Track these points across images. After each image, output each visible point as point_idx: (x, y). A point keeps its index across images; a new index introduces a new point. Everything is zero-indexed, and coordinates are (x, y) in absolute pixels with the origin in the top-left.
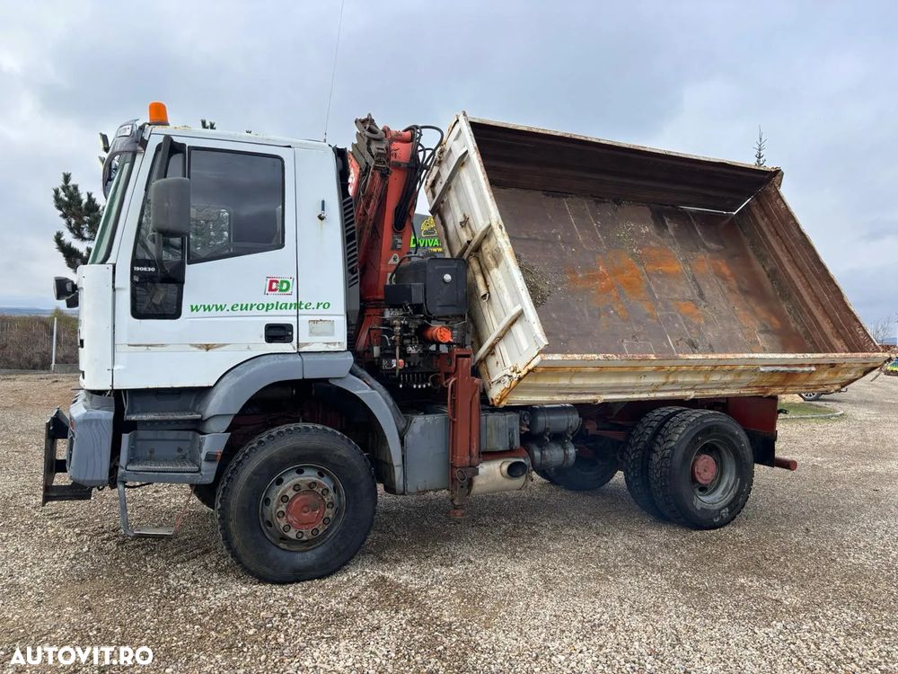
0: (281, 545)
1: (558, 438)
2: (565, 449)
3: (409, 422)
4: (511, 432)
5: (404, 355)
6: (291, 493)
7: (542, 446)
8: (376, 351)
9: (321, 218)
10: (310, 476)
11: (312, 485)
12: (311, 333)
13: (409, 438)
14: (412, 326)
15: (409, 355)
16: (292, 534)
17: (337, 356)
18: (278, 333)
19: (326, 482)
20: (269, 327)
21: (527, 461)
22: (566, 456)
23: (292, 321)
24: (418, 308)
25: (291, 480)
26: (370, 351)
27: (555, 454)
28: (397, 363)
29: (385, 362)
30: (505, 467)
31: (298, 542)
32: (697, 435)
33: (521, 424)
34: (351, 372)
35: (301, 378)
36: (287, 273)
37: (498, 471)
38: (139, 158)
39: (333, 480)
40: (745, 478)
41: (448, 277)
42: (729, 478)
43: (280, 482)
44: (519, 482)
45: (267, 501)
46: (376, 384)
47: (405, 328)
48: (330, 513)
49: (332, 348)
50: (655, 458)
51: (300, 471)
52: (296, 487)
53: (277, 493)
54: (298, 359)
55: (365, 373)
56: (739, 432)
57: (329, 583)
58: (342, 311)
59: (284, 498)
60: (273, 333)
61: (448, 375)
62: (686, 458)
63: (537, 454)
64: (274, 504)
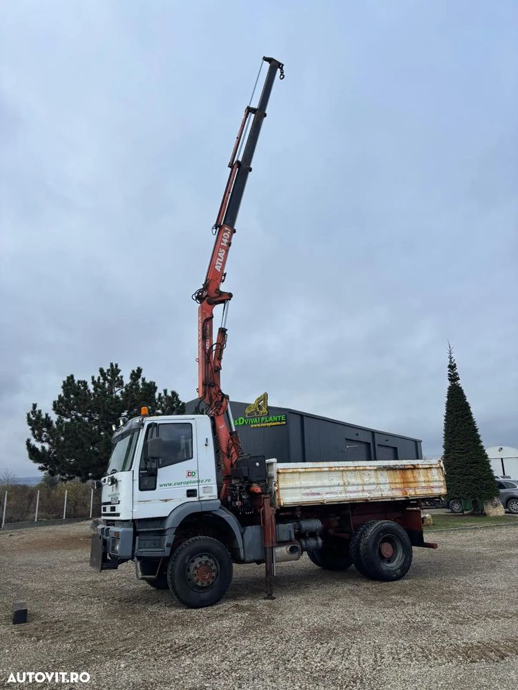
0: (195, 590)
1: (313, 534)
2: (316, 540)
3: (245, 530)
4: (290, 532)
5: (241, 499)
6: (198, 566)
7: (305, 538)
8: (229, 498)
9: (206, 445)
10: (205, 559)
11: (207, 562)
12: (204, 492)
13: (245, 536)
14: (244, 486)
15: (243, 499)
16: (199, 584)
17: (214, 501)
18: (191, 493)
19: (211, 561)
20: (188, 491)
21: (299, 546)
22: (317, 543)
23: (196, 488)
24: (246, 478)
25: (197, 560)
26: (227, 499)
27: (312, 543)
28: (238, 503)
29: (233, 503)
30: (288, 549)
31: (202, 588)
32: (379, 533)
33: (295, 529)
34: (220, 508)
35: (200, 511)
36: (194, 469)
37: (285, 551)
38: (141, 430)
39: (214, 561)
40: (408, 554)
41: (257, 464)
42: (400, 554)
43: (193, 561)
44: (296, 555)
45: (189, 570)
46: (230, 513)
47: (241, 488)
48: (214, 574)
49: (212, 498)
50: (361, 545)
51: (201, 557)
52: (200, 563)
53: (193, 566)
54: (199, 503)
55: (225, 508)
56: (401, 530)
57: (215, 607)
58: (215, 482)
59: (196, 568)
60: (190, 493)
61: (260, 507)
62: (375, 544)
63: (304, 543)
64: (191, 571)
